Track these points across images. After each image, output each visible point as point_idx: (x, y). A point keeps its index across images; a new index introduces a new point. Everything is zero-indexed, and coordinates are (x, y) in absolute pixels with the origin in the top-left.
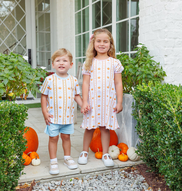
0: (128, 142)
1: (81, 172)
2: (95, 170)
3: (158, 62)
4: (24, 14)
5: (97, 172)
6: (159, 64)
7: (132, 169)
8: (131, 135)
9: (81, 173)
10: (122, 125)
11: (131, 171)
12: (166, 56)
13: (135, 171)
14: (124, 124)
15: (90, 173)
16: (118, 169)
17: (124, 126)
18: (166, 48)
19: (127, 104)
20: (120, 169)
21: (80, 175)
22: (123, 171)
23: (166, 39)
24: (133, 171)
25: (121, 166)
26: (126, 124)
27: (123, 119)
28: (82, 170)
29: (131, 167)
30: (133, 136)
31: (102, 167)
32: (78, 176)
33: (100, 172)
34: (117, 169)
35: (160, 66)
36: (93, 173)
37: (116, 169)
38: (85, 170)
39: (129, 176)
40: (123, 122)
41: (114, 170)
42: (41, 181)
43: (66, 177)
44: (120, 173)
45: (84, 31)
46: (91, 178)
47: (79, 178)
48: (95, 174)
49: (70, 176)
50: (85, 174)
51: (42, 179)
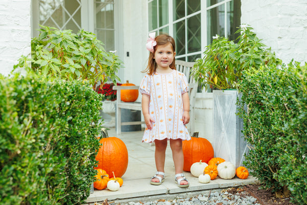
0: (231, 156)
1: (169, 191)
2: (188, 190)
3: (269, 48)
4: (79, 5)
5: (190, 193)
6: (270, 49)
7: (238, 190)
8: (235, 145)
9: (169, 193)
10: (222, 133)
11: (236, 192)
12: (280, 38)
13: (242, 193)
14: (225, 132)
15: (182, 194)
16: (219, 190)
17: (224, 134)
18: (280, 28)
19: (228, 104)
20: (221, 190)
21: (168, 195)
22: (226, 193)
23: (279, 16)
24: (240, 192)
25: (223, 187)
26: (227, 131)
27: (223, 125)
28: (170, 188)
29: (237, 187)
30: (238, 147)
31: (197, 187)
32: (166, 198)
33: (194, 193)
34: (217, 190)
35: (272, 52)
36: (186, 194)
37: (215, 190)
38: (174, 189)
39: (234, 199)
40: (223, 129)
41: (213, 191)
42: (116, 202)
43: (150, 197)
44: (221, 194)
45: (161, 25)
46: (183, 200)
47: (166, 200)
48: (188, 196)
49: (154, 197)
50: (175, 195)
51: (117, 199)
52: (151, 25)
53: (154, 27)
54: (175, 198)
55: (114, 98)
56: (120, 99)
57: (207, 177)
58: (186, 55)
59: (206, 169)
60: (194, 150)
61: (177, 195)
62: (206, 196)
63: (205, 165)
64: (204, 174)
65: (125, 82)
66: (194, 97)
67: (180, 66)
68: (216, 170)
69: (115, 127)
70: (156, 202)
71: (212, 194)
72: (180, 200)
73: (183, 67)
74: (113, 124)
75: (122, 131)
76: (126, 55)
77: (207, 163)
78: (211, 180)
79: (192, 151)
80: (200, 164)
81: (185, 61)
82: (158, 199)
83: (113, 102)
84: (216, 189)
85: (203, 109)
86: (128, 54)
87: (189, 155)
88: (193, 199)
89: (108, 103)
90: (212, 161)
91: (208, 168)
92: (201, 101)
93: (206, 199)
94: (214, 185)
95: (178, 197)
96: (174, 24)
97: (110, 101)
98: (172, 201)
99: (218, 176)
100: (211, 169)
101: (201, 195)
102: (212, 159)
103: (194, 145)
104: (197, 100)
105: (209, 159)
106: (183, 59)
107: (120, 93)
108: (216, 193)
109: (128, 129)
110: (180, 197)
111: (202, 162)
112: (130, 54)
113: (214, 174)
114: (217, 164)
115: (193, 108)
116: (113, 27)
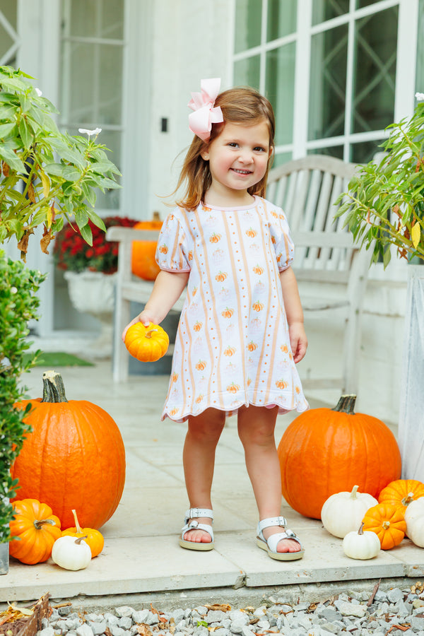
1: (244, 579)
2: (304, 579)
5: (312, 589)
9: (244, 586)
15: (285, 591)
16: (406, 582)
20: (411, 582)
21: (242, 592)
25: (418, 573)
28: (248, 570)
31: (336, 569)
32: (233, 598)
33: (326, 589)
34: (399, 583)
36: (297, 589)
37: (393, 584)
38: (262, 573)
41: (387, 585)
42: (75, 604)
43: (183, 595)
44: (410, 597)
45: (274, 35)
46: (286, 609)
47: (236, 606)
48: (306, 597)
49: (197, 594)
50: (263, 593)
51: (79, 595)
52: (244, 33)
53: (253, 41)
54: (264, 601)
55: (110, 266)
56: (129, 270)
57: (371, 541)
58: (348, 139)
59: (369, 513)
60: (336, 452)
61: (271, 591)
62: (362, 601)
63: (368, 500)
64: (361, 532)
65: (150, 218)
66: (361, 278)
67: (323, 173)
68: (401, 519)
69: (109, 359)
70: (202, 610)
71: (380, 595)
72: (280, 608)
73: (334, 177)
74: (106, 350)
75: (132, 372)
76: (158, 126)
77: (376, 496)
78: (384, 549)
79: (330, 454)
80: (354, 497)
81: (341, 157)
82: (209, 601)
83: (109, 278)
84: (395, 578)
85: (388, 316)
86: (164, 125)
87: (321, 467)
88: (320, 609)
89: (93, 280)
90: (391, 492)
91: (375, 513)
92: (384, 289)
93: (359, 609)
94: (388, 566)
95: (272, 599)
96: (313, 37)
97: (100, 275)
98: (251, 612)
99: (406, 537)
100: (384, 517)
101: (346, 597)
102: (394, 484)
103: (337, 439)
104: (372, 287)
105: (382, 482)
106: (337, 152)
107: (129, 252)
108: (394, 592)
109: (152, 369)
110: (282, 600)
111: (361, 491)
112: (171, 125)
113: (395, 532)
114: (408, 502)
115: (357, 312)
116: (119, 34)
